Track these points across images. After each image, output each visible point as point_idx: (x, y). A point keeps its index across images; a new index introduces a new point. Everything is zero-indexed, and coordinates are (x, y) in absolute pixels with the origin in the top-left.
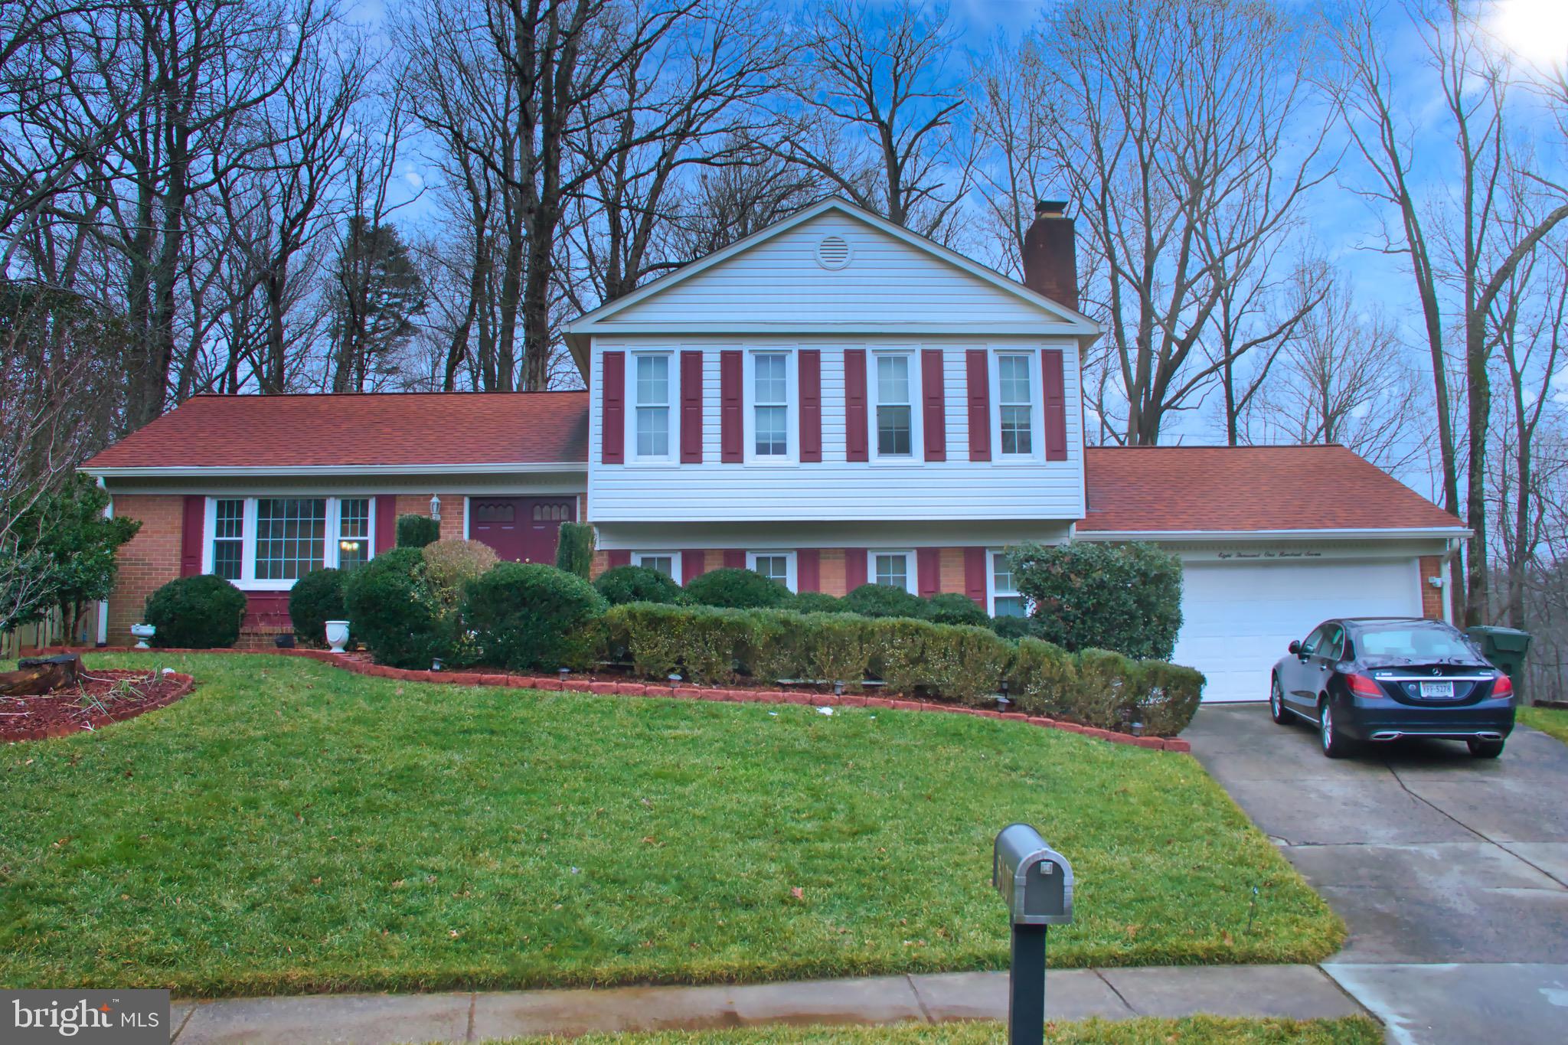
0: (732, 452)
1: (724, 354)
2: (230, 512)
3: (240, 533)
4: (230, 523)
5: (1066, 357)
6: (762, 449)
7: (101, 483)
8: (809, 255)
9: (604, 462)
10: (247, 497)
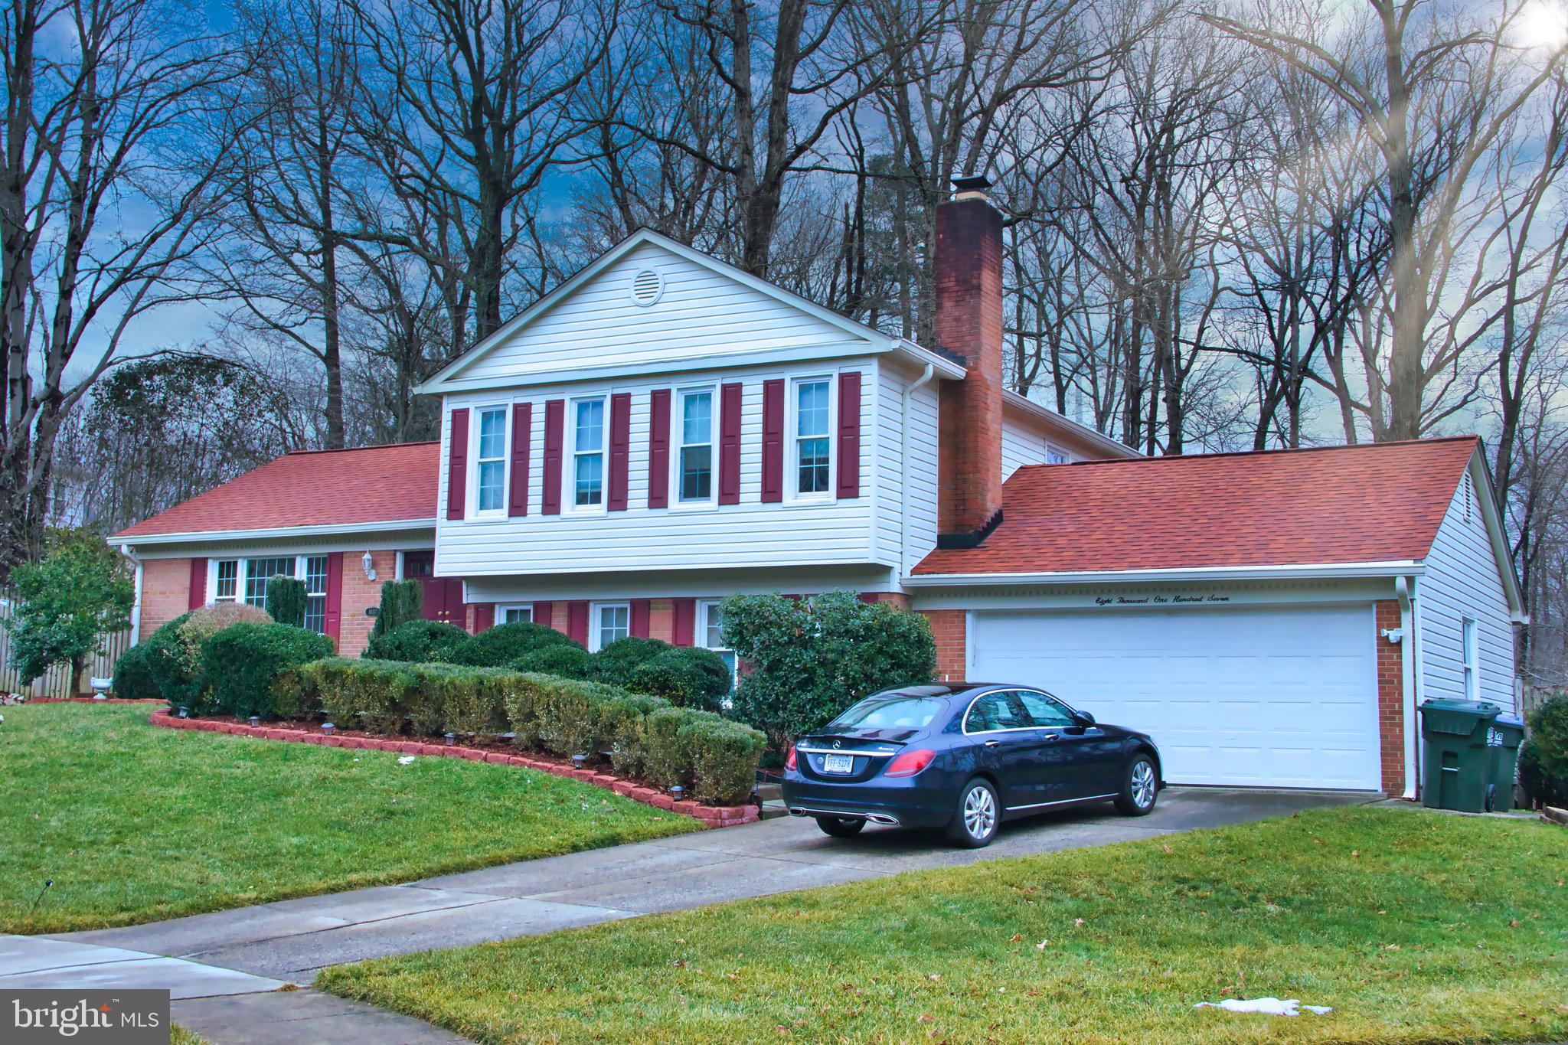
0: (551, 505)
1: (549, 404)
2: (229, 572)
3: (234, 592)
5: (864, 380)
6: (581, 499)
7: (125, 550)
8: (625, 293)
9: (449, 518)
10: (239, 558)
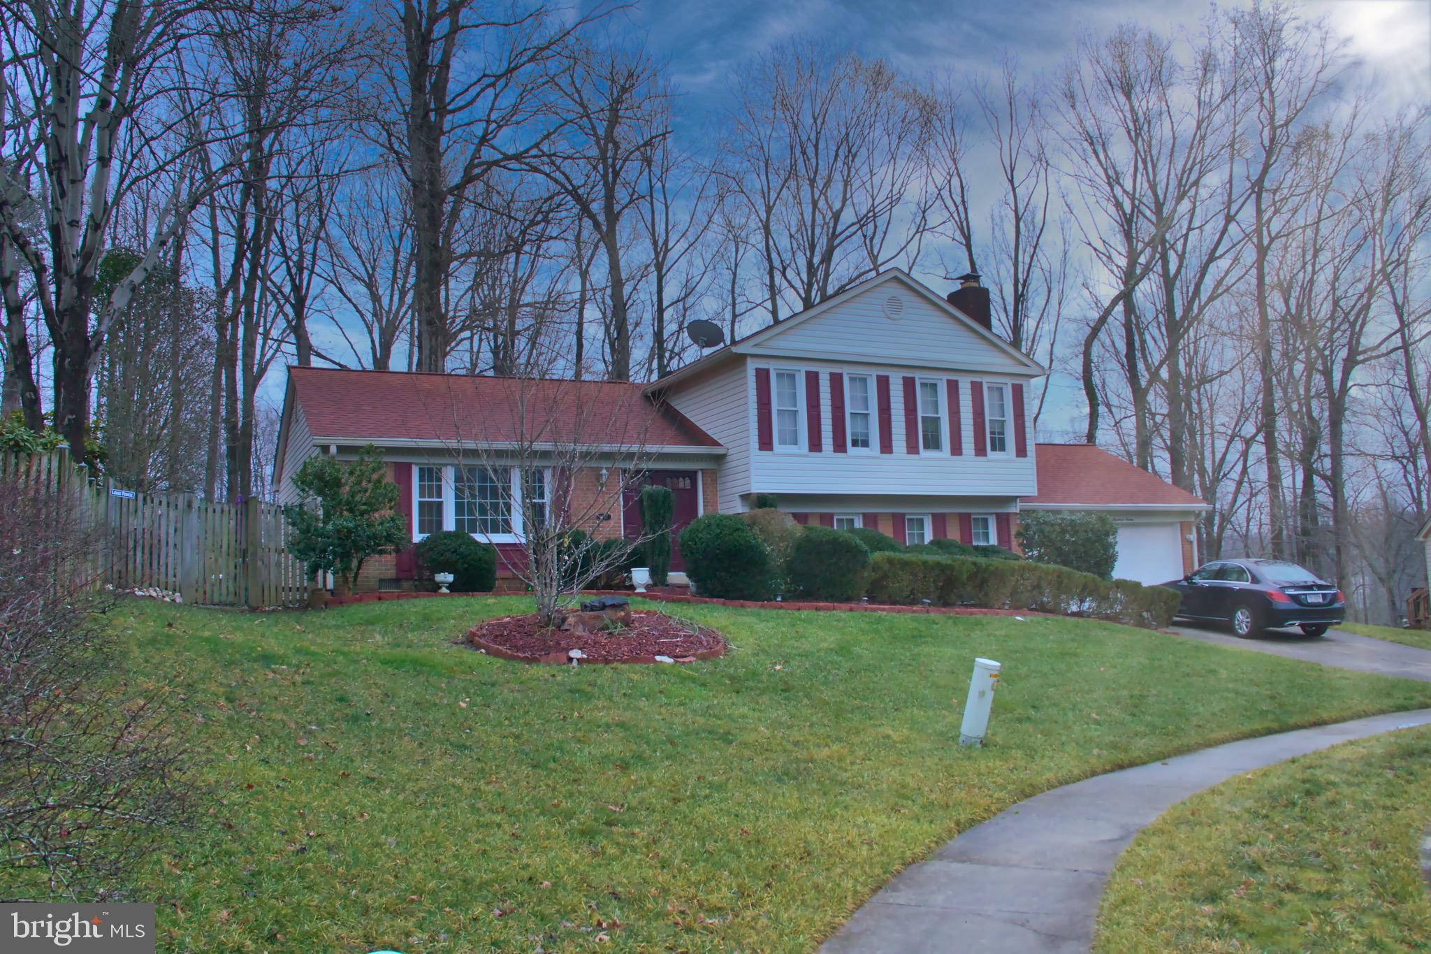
0: (840, 446)
1: (832, 374)
2: (431, 477)
3: (440, 496)
4: (430, 487)
5: (1024, 389)
6: (855, 443)
8: (880, 308)
9: (761, 449)
10: (446, 465)
